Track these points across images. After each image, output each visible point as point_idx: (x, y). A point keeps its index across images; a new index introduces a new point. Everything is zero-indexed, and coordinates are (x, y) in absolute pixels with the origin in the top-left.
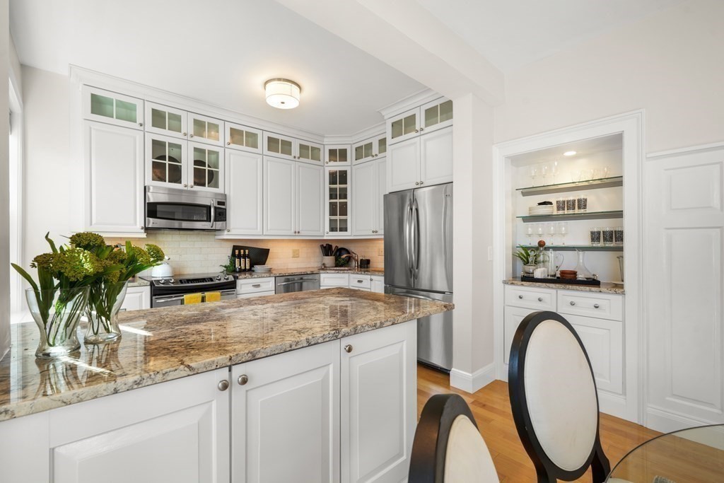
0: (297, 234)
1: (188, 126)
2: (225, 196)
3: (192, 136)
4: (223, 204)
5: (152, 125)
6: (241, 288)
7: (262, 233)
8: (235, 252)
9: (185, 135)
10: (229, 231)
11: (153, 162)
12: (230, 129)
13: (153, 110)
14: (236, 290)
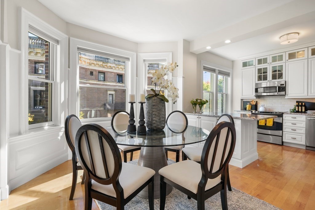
1: (270, 60)
2: (285, 81)
3: (271, 63)
4: (283, 85)
5: (258, 64)
6: (285, 117)
7: (307, 95)
8: (299, 104)
9: (268, 63)
10: (287, 95)
11: (258, 76)
12: (289, 54)
13: (258, 60)
14: (282, 118)
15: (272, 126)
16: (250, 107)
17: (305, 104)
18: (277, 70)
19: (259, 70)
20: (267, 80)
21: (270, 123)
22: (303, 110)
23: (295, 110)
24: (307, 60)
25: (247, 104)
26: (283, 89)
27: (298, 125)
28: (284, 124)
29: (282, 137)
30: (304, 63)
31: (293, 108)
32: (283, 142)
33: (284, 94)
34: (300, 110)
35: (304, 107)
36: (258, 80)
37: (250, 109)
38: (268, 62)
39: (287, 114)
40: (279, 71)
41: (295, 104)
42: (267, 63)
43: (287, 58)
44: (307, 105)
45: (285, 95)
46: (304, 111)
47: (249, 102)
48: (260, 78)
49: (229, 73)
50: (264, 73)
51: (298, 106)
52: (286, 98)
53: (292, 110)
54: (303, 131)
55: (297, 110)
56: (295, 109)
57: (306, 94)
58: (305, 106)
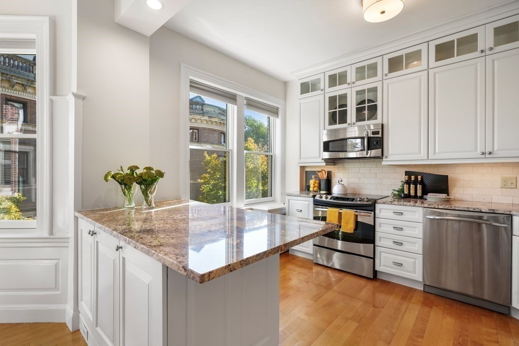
0: (487, 156)
1: (351, 76)
2: (382, 125)
3: (354, 83)
4: (377, 133)
5: (329, 87)
6: (380, 212)
7: (426, 158)
8: (410, 178)
9: (349, 84)
10: (386, 157)
11: (329, 112)
12: (390, 60)
13: (329, 76)
14: (373, 213)
15: (353, 232)
16: (316, 185)
17: (422, 178)
18: (365, 100)
19: (332, 100)
20: (346, 123)
21: (348, 227)
22: (419, 193)
23: (403, 192)
24: (426, 72)
25: (312, 178)
26: (377, 143)
27: (407, 231)
28: (377, 229)
29: (374, 259)
30: (421, 79)
31: (398, 186)
32: (375, 272)
33: (381, 156)
34: (412, 193)
35: (421, 186)
36: (330, 124)
37: (316, 189)
38: (348, 81)
39: (384, 203)
40: (369, 101)
41: (404, 178)
42: (346, 83)
43: (386, 70)
44: (426, 182)
45: (380, 158)
46: (421, 195)
47: (314, 173)
48: (333, 119)
49: (277, 109)
50: (340, 106)
51: (408, 182)
52: (384, 163)
53: (397, 193)
54: (418, 247)
55: (406, 192)
56: (402, 190)
57: (423, 154)
58: (422, 183)
